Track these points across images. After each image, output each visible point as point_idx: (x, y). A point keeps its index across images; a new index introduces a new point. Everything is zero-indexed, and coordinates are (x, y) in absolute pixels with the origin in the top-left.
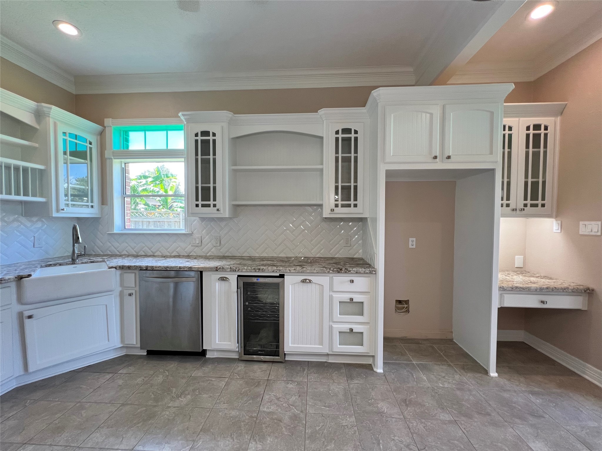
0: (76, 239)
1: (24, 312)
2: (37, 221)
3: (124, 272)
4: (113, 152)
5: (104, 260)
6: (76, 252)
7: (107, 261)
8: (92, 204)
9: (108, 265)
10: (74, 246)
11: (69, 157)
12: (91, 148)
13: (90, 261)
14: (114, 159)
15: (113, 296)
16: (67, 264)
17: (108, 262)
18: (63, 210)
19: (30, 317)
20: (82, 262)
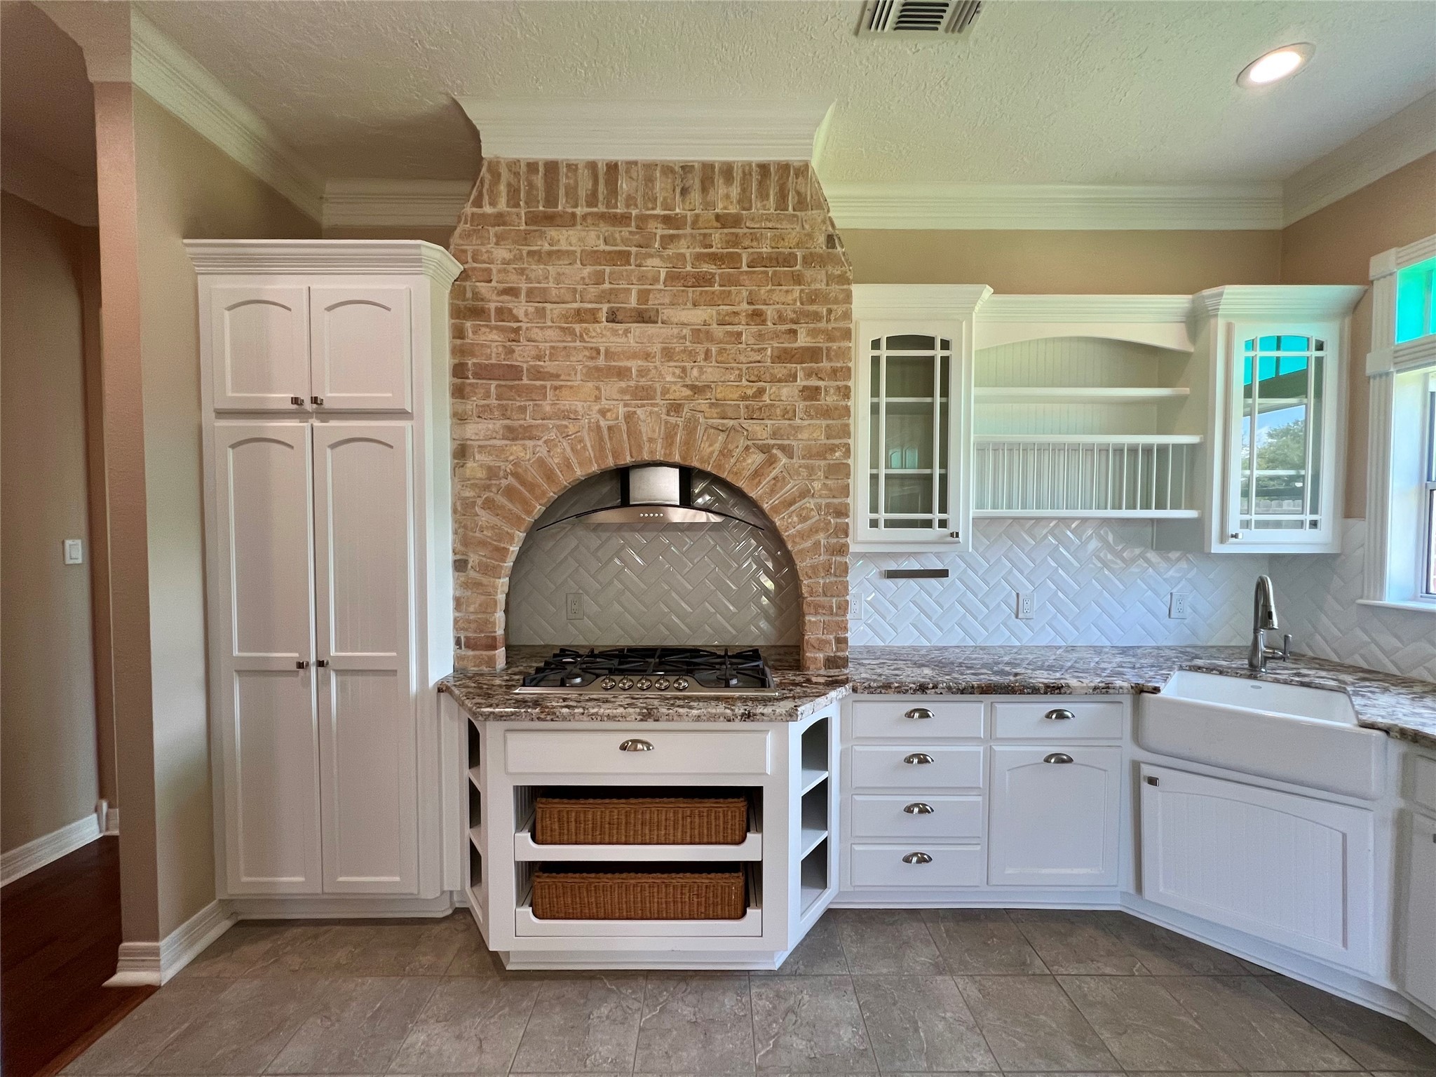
0: (1263, 618)
1: (1143, 766)
2: (1179, 559)
3: (1420, 753)
4: (1396, 352)
5: (1345, 689)
6: (1262, 647)
7: (1356, 693)
8: (1314, 517)
9: (1357, 713)
10: (1256, 631)
11: (1258, 401)
12: (1319, 361)
13: (1297, 681)
14: (1398, 371)
15: (1370, 815)
16: (1235, 673)
17: (1358, 701)
18: (1236, 536)
19: (1153, 781)
20: (1276, 679)
